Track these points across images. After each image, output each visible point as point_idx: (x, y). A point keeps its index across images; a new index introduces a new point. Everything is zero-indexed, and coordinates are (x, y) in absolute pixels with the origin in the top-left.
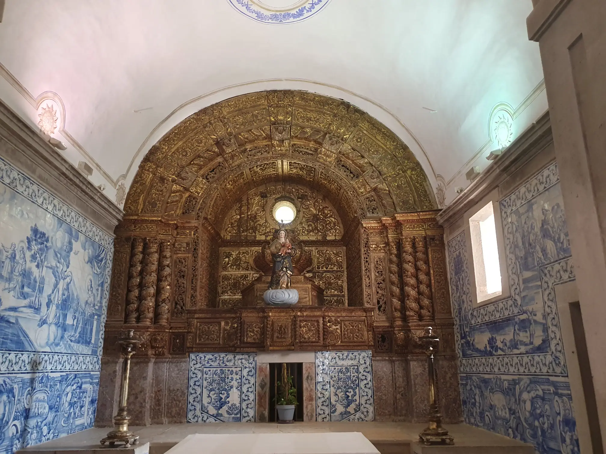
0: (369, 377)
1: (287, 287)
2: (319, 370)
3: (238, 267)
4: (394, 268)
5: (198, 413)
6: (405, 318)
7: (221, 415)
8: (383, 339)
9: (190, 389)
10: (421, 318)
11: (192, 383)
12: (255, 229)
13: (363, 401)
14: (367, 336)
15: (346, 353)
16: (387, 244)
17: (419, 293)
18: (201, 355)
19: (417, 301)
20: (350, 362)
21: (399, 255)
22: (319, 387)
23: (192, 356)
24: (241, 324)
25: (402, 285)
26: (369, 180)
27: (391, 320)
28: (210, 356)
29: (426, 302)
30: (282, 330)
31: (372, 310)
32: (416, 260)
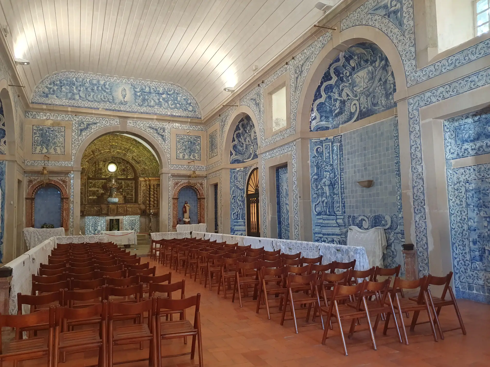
0: (139, 222)
1: (115, 197)
2: (124, 221)
3: (95, 187)
4: (148, 192)
5: (88, 233)
6: (150, 207)
7: (95, 233)
8: (143, 212)
9: (86, 227)
10: (154, 206)
11: (86, 224)
12: (101, 174)
13: (137, 229)
14: (139, 211)
15: (132, 216)
16: (146, 185)
17: (154, 200)
18: (89, 217)
19: (153, 202)
20: (133, 219)
21: (149, 189)
22: (124, 225)
23: (86, 217)
24: (101, 208)
25: (150, 197)
26: (142, 166)
27: (146, 207)
28: (91, 217)
29: (156, 202)
30: (113, 210)
31: (141, 204)
32: (154, 190)
